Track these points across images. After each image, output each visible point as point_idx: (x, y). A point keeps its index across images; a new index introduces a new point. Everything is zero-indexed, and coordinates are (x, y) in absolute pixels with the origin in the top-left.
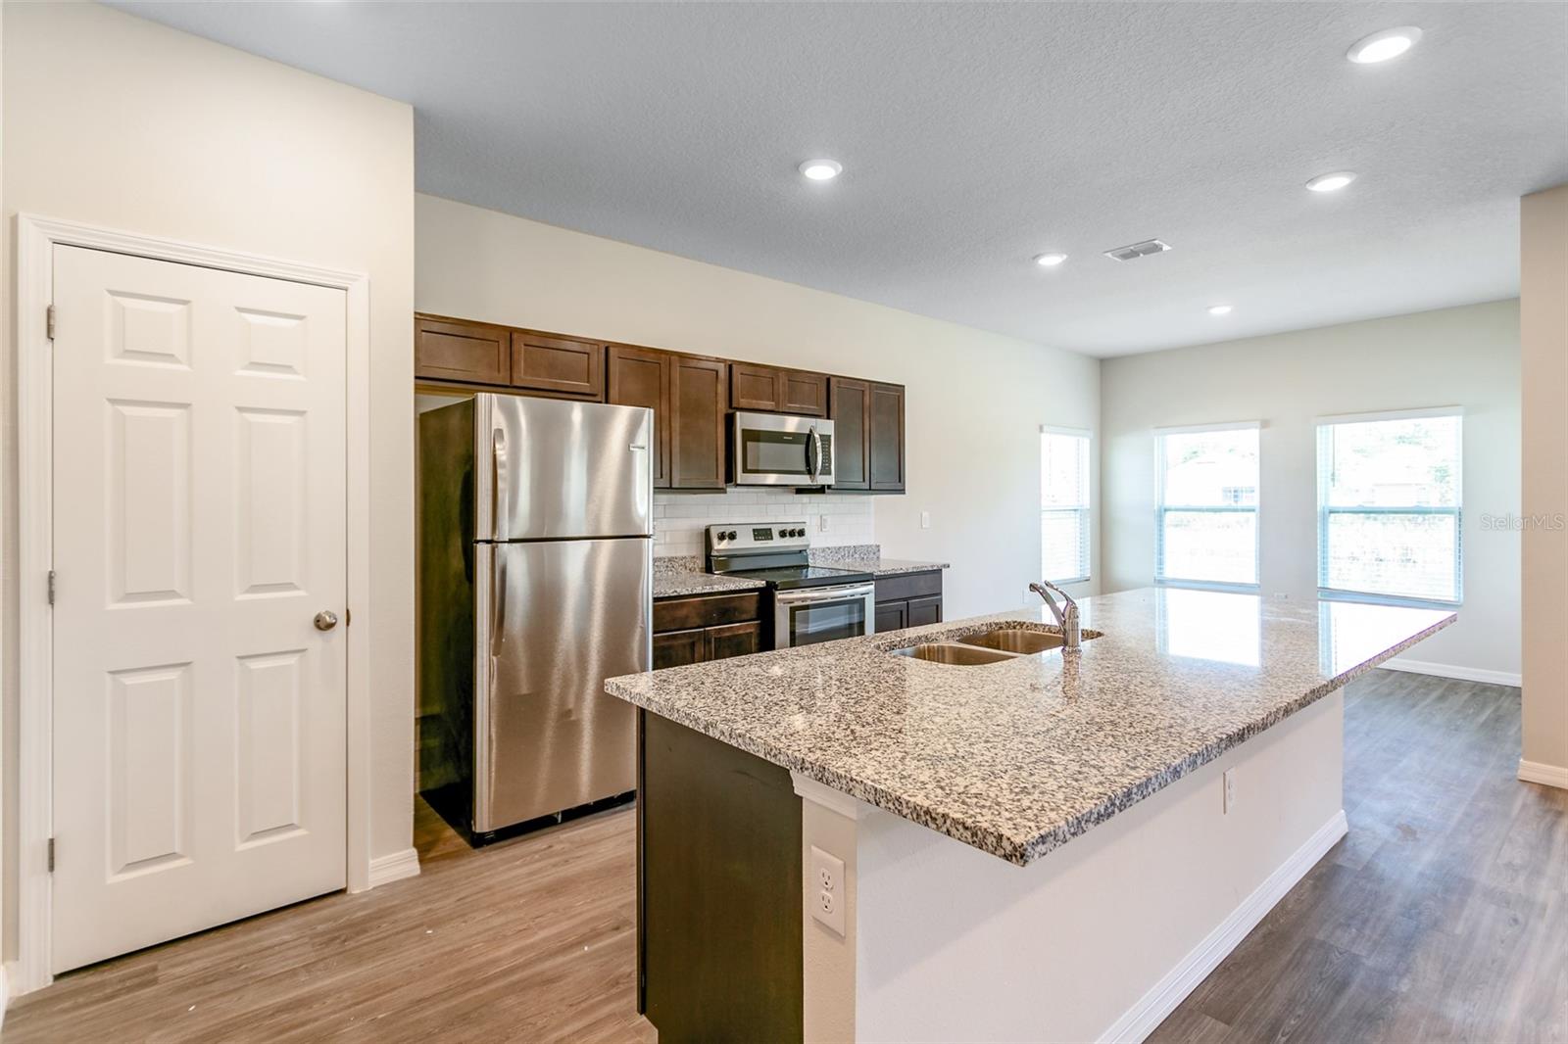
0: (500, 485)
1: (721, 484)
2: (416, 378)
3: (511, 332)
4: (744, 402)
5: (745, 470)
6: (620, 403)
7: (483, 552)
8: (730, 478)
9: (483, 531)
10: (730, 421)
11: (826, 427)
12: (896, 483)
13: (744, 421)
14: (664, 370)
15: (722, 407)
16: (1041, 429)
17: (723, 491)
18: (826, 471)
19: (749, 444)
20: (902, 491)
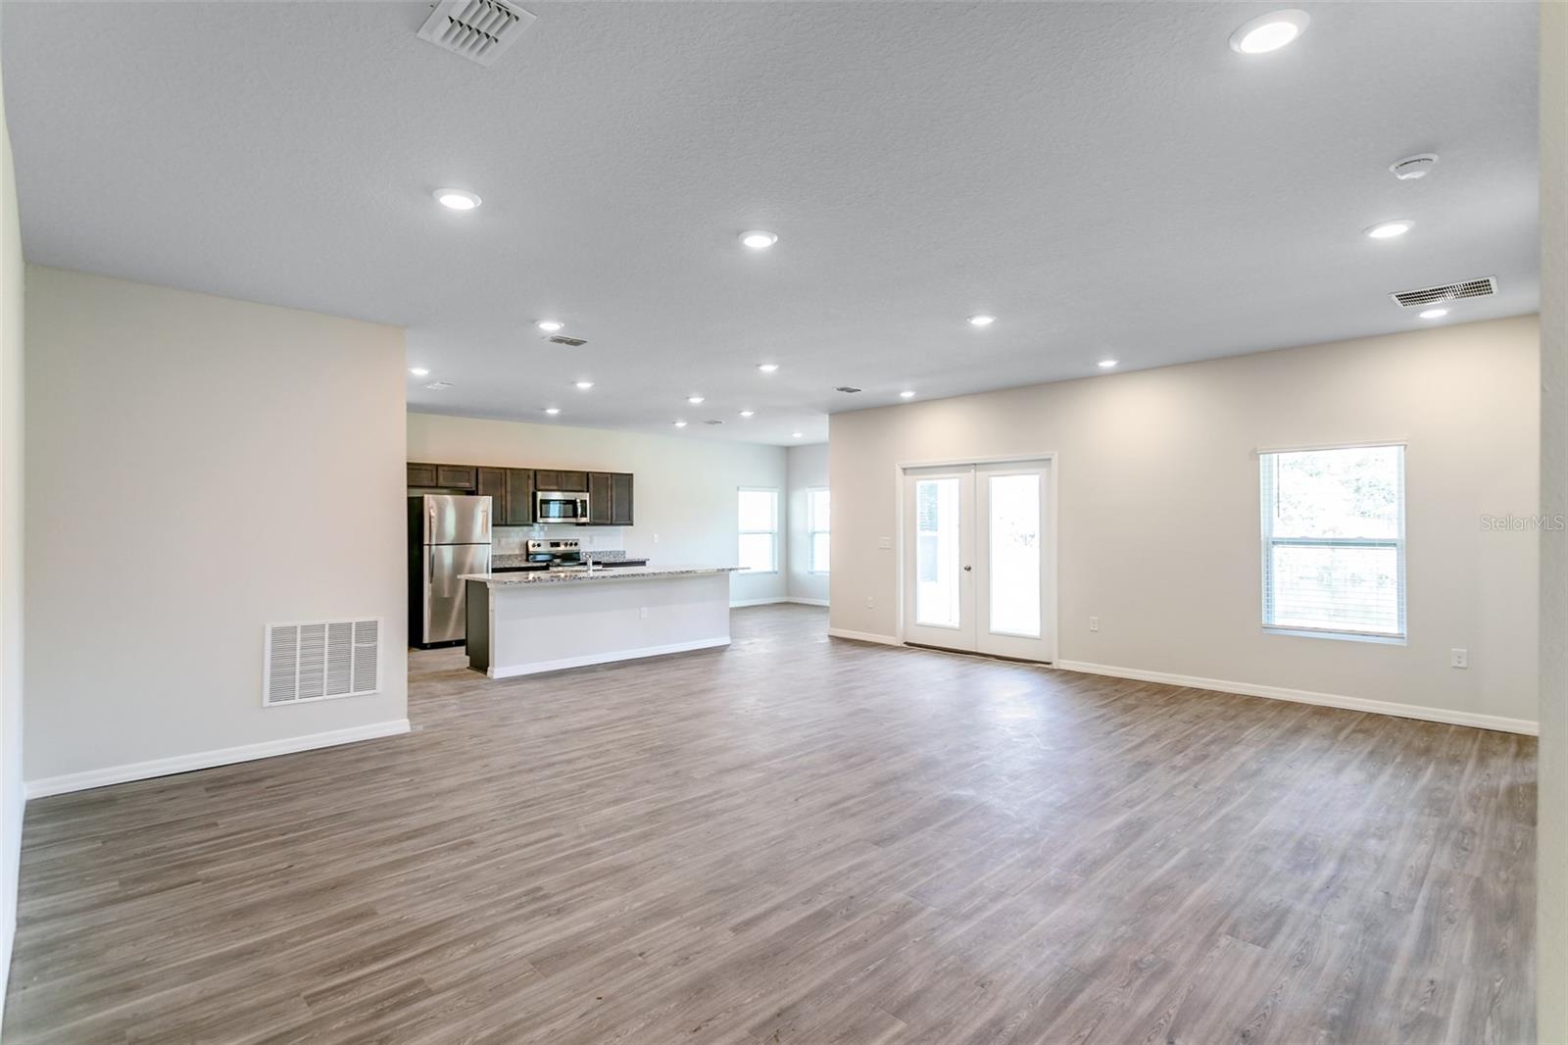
0: (433, 524)
1: (531, 522)
2: (409, 486)
3: (437, 466)
4: (542, 487)
5: (541, 517)
6: (483, 495)
7: (426, 548)
8: (535, 520)
9: (426, 541)
10: (534, 496)
11: (586, 496)
12: (628, 520)
13: (540, 495)
14: (503, 476)
15: (531, 489)
16: (738, 489)
17: (532, 525)
18: (584, 515)
19: (543, 506)
20: (632, 525)
